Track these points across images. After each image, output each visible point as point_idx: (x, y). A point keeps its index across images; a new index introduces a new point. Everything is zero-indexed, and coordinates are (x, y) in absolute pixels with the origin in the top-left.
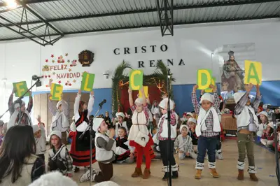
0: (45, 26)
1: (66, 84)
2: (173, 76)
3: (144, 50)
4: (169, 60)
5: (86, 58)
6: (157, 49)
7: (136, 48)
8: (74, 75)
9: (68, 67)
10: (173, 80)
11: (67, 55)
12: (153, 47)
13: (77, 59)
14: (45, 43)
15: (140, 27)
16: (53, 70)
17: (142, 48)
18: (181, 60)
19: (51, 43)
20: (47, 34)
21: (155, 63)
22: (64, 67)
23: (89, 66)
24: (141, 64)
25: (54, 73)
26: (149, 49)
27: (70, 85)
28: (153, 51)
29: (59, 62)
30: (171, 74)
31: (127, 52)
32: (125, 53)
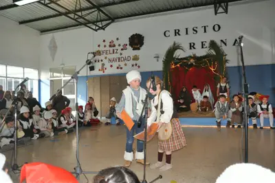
0: (97, 12)
1: (118, 68)
2: (227, 58)
3: (195, 31)
4: (222, 41)
6: (210, 29)
7: (187, 29)
8: (125, 59)
9: (119, 51)
10: (226, 61)
11: (118, 39)
12: (205, 27)
13: (128, 43)
14: (97, 28)
15: (190, 7)
16: (104, 54)
17: (193, 30)
18: (236, 40)
19: (103, 28)
20: (99, 20)
21: (207, 45)
22: (115, 51)
23: (139, 49)
24: (192, 46)
25: (106, 58)
26: (201, 30)
27: (121, 68)
28: (205, 31)
29: (110, 46)
30: (226, 55)
31: (178, 33)
32: (176, 35)
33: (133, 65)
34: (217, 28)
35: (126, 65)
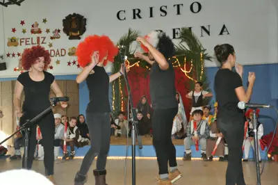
3: (163, 11)
4: (203, 27)
5: (74, 26)
6: (185, 10)
7: (151, 9)
8: (57, 53)
9: (48, 41)
10: (209, 59)
11: (45, 21)
12: (178, 6)
13: (61, 28)
14: (7, 1)
16: (23, 44)
17: (161, 10)
18: (224, 27)
19: (16, 2)
22: (41, 40)
23: (79, 38)
26: (172, 11)
27: (51, 68)
28: (179, 13)
29: (33, 32)
30: (204, 50)
31: (138, 15)
32: (134, 18)
33: (69, 64)
34: (196, 7)
35: (58, 62)
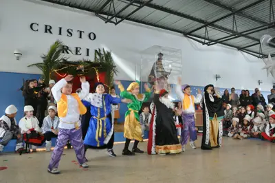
3: (70, 33)
4: (96, 51)
6: (85, 36)
7: (60, 29)
12: (81, 32)
17: (68, 31)
24: (65, 49)
26: (76, 34)
28: (81, 37)
31: (49, 30)
32: (46, 32)
